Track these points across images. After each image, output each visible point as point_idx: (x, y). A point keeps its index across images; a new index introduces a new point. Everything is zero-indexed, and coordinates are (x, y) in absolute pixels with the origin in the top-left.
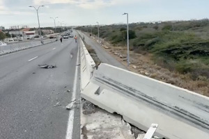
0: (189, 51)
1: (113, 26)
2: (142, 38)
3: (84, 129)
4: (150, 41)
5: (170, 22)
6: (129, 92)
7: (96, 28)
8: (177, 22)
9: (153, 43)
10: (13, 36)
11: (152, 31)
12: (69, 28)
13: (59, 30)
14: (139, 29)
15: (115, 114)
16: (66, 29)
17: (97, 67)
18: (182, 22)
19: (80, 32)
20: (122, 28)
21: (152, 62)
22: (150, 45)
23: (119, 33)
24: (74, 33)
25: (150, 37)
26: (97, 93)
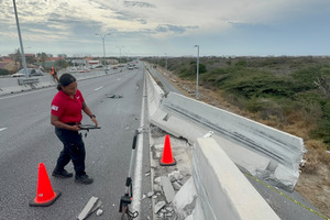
0: (262, 90)
1: (182, 59)
2: (214, 73)
3: (153, 148)
4: (221, 77)
5: (244, 58)
6: (195, 119)
7: (163, 59)
8: (253, 58)
9: (225, 79)
10: (76, 65)
11: (224, 67)
12: (135, 58)
13: (123, 60)
14: (211, 63)
15: (181, 138)
16: (131, 59)
17: (166, 96)
18: (258, 58)
19: (146, 64)
20: (193, 61)
21: (221, 99)
22: (220, 81)
23: (188, 67)
24: (140, 64)
25: (222, 72)
26: (165, 119)
